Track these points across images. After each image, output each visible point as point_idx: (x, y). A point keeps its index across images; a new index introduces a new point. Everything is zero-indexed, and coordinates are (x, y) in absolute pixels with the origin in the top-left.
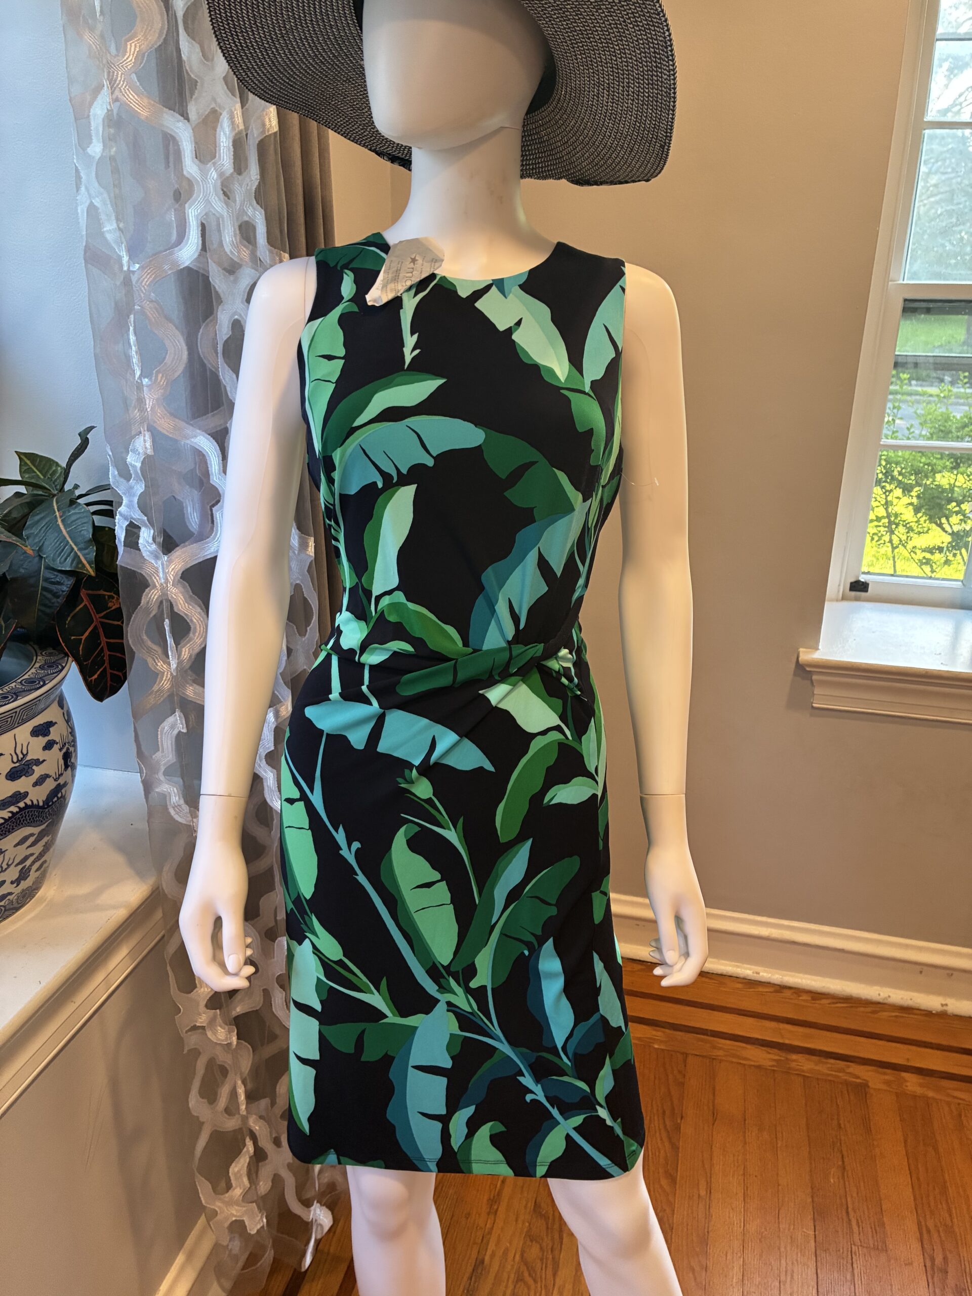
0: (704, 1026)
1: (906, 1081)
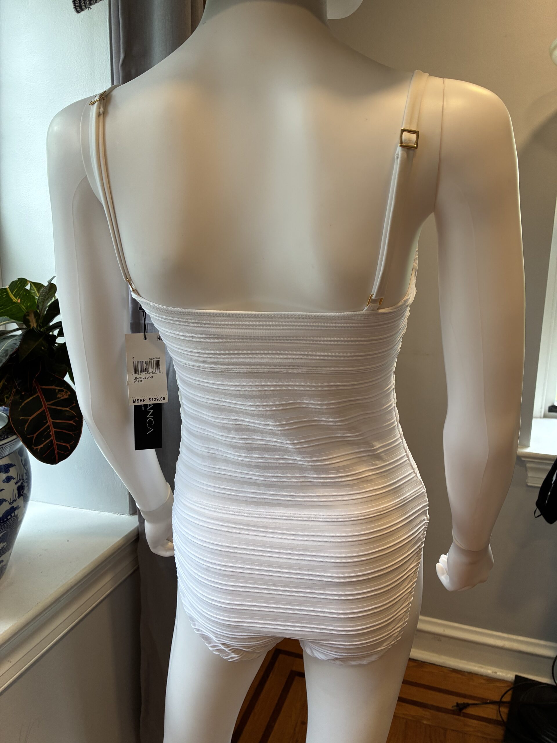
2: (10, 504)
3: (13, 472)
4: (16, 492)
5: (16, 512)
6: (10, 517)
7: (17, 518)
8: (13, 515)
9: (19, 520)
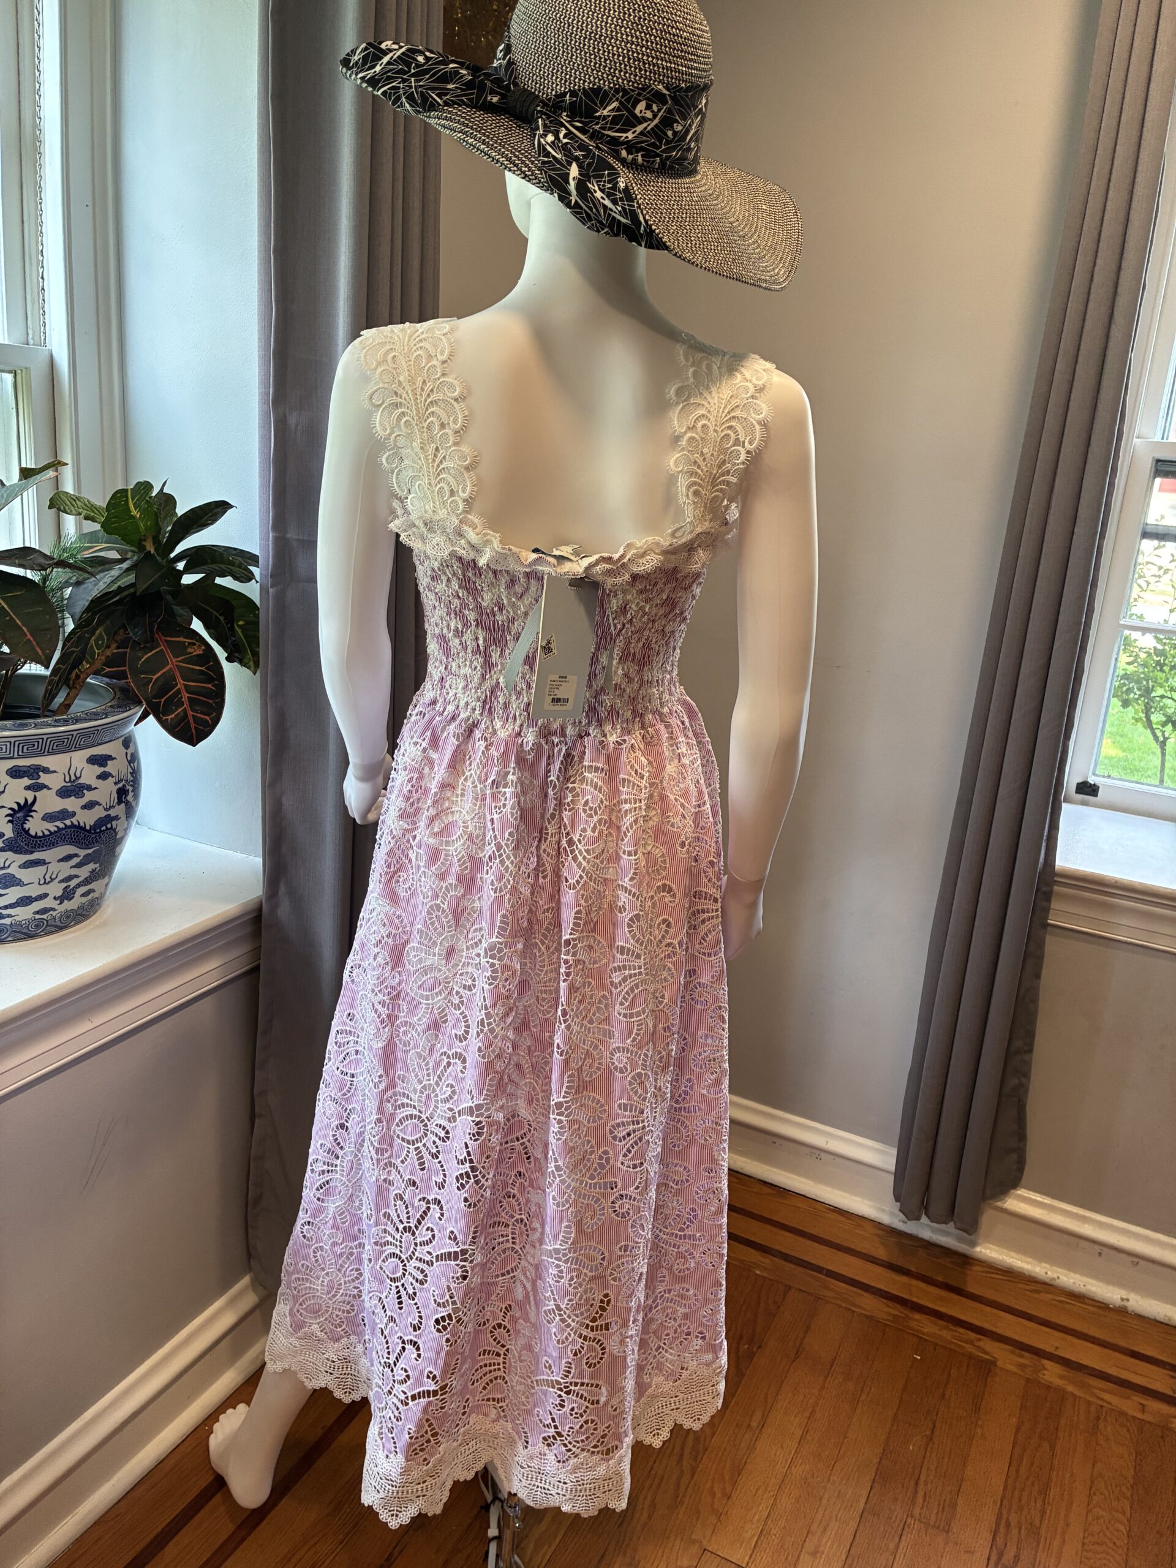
0: (822, 1264)
1: (1045, 1369)
2: (106, 810)
3: (111, 767)
4: (115, 795)
5: (114, 823)
6: (104, 828)
7: (116, 834)
8: (109, 826)
9: (118, 837)
